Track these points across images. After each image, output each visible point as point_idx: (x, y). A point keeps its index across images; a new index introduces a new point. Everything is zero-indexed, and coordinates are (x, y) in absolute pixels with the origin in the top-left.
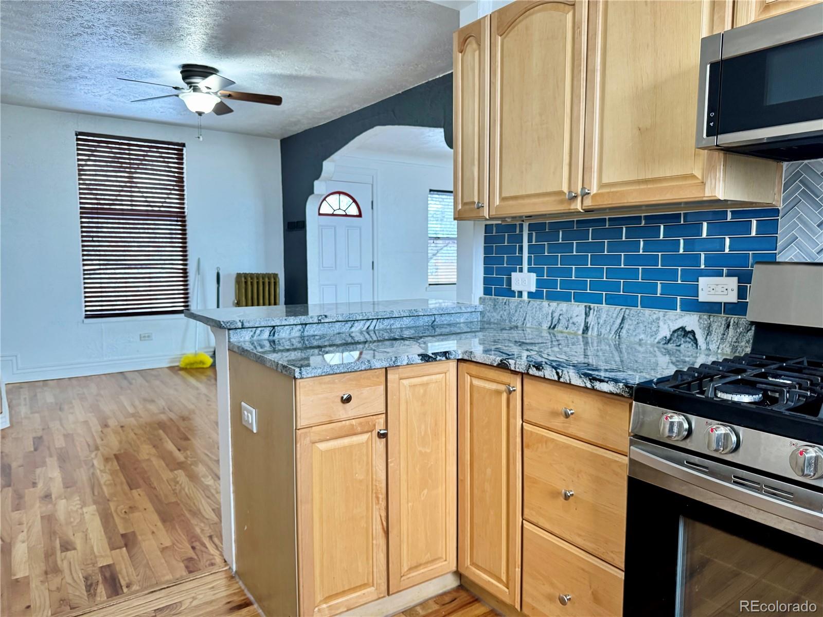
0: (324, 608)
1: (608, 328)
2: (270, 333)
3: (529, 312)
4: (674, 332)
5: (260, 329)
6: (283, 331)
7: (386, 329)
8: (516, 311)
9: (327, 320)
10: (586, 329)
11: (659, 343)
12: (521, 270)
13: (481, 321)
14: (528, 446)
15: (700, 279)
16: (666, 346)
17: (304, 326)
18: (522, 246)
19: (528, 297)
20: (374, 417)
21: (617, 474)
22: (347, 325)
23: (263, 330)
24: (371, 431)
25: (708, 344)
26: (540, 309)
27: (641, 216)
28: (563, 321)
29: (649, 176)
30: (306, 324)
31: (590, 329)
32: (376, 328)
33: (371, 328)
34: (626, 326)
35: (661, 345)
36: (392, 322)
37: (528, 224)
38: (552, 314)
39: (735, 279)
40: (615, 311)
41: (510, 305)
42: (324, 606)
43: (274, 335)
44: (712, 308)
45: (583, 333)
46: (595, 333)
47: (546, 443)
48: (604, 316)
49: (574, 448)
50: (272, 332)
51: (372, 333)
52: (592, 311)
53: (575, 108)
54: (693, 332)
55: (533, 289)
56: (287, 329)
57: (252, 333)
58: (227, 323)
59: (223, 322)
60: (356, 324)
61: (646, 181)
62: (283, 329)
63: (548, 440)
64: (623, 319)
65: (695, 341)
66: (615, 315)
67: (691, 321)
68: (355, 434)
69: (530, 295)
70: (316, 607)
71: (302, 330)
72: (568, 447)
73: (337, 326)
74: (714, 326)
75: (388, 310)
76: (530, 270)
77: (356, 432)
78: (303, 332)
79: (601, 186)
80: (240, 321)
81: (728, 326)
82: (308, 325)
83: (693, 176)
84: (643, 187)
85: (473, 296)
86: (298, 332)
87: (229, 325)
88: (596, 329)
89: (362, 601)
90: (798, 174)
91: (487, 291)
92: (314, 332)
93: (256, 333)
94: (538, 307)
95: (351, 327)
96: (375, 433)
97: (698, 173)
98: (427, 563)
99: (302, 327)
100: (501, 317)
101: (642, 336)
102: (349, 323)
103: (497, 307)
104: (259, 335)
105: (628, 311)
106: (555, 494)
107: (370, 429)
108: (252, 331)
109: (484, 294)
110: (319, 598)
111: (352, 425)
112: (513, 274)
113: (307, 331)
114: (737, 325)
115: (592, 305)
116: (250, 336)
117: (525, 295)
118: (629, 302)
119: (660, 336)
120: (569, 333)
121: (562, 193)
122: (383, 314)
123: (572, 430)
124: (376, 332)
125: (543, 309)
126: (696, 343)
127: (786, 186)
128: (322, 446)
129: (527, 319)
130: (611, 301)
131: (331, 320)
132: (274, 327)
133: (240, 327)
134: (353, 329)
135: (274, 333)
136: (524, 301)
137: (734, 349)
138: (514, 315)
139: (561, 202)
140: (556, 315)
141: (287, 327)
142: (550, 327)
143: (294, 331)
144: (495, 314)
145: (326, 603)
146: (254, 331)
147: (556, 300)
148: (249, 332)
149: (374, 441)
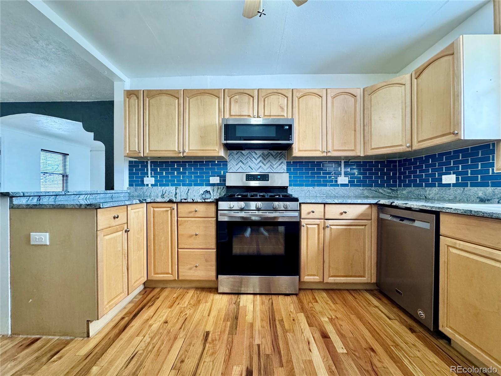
0: (107, 307)
1: (184, 193)
2: (38, 199)
3: (153, 191)
4: (204, 192)
5: (32, 197)
6: (45, 199)
7: (94, 199)
8: (146, 191)
9: (69, 194)
10: (176, 194)
11: (200, 195)
12: (148, 177)
13: (128, 196)
14: (180, 225)
15: (210, 178)
16: (202, 196)
17: (56, 196)
18: (148, 169)
19: (151, 186)
20: (124, 225)
21: (211, 223)
22: (77, 196)
23: (34, 198)
24: (122, 230)
25: (213, 194)
26: (158, 189)
27: (192, 161)
28: (167, 193)
29: (204, 149)
30: (57, 195)
31: (177, 194)
32: (90, 198)
33: (88, 198)
34: (189, 192)
35: (201, 196)
36: (96, 196)
37: (150, 161)
38: (162, 191)
39: (219, 177)
40: (185, 188)
41: (144, 189)
42: (108, 306)
43: (40, 200)
44: (213, 185)
45: (175, 195)
46: (179, 195)
47: (187, 221)
48: (182, 190)
49: (197, 220)
50: (39, 199)
51: (88, 200)
52: (178, 189)
53: (180, 127)
54: (209, 191)
55: (154, 183)
56: (47, 198)
57: (27, 199)
58: (14, 193)
59: (12, 192)
60: (81, 196)
61: (203, 150)
62: (45, 197)
63: (188, 221)
64: (189, 190)
65: (210, 193)
66: (186, 189)
67: (209, 188)
68: (118, 232)
69: (152, 185)
70: (104, 308)
71: (55, 198)
72: (195, 221)
73: (72, 197)
74: (215, 189)
75: (96, 190)
76: (151, 177)
77: (118, 230)
78: (55, 199)
79: (189, 150)
80: (22, 192)
81: (218, 189)
82: (58, 196)
83: (216, 150)
84: (202, 151)
85: (124, 187)
86: (53, 199)
87: (15, 194)
88: (179, 194)
89: (120, 300)
90: (231, 154)
91: (131, 185)
92: (61, 199)
93: (30, 199)
94: (156, 189)
95: (79, 197)
96: (124, 231)
97: (217, 149)
98: (139, 279)
99: (55, 197)
100: (139, 194)
101: (195, 194)
102: (78, 195)
103: (137, 190)
104: (31, 200)
105: (190, 188)
106: (191, 236)
107: (122, 229)
108: (27, 198)
109: (129, 186)
110: (106, 303)
111: (117, 228)
112: (144, 178)
113: (58, 199)
114: (220, 188)
115: (178, 187)
116: (26, 201)
117: (150, 185)
118: (190, 185)
119: (200, 193)
120: (170, 196)
121: (175, 151)
122: (94, 192)
123: (197, 215)
124: (90, 200)
125: (159, 189)
126: (210, 194)
127: (229, 156)
128: (107, 237)
129: (152, 193)
130: (184, 185)
131: (71, 194)
132: (40, 196)
133: (22, 195)
134: (80, 198)
135: (40, 199)
136: (150, 187)
137: (220, 194)
138: (145, 192)
139: (176, 153)
140: (164, 191)
141: (47, 197)
142: (162, 195)
143: (51, 198)
144: (136, 193)
145: (108, 305)
146: (28, 198)
147: (164, 186)
148: (25, 199)
149: (124, 234)
